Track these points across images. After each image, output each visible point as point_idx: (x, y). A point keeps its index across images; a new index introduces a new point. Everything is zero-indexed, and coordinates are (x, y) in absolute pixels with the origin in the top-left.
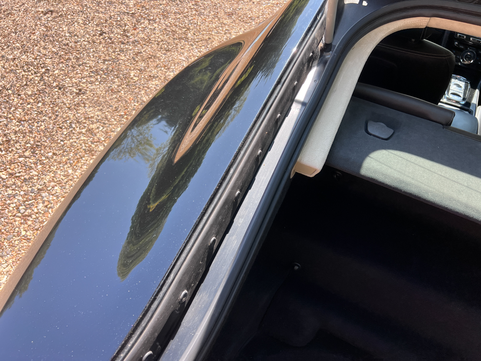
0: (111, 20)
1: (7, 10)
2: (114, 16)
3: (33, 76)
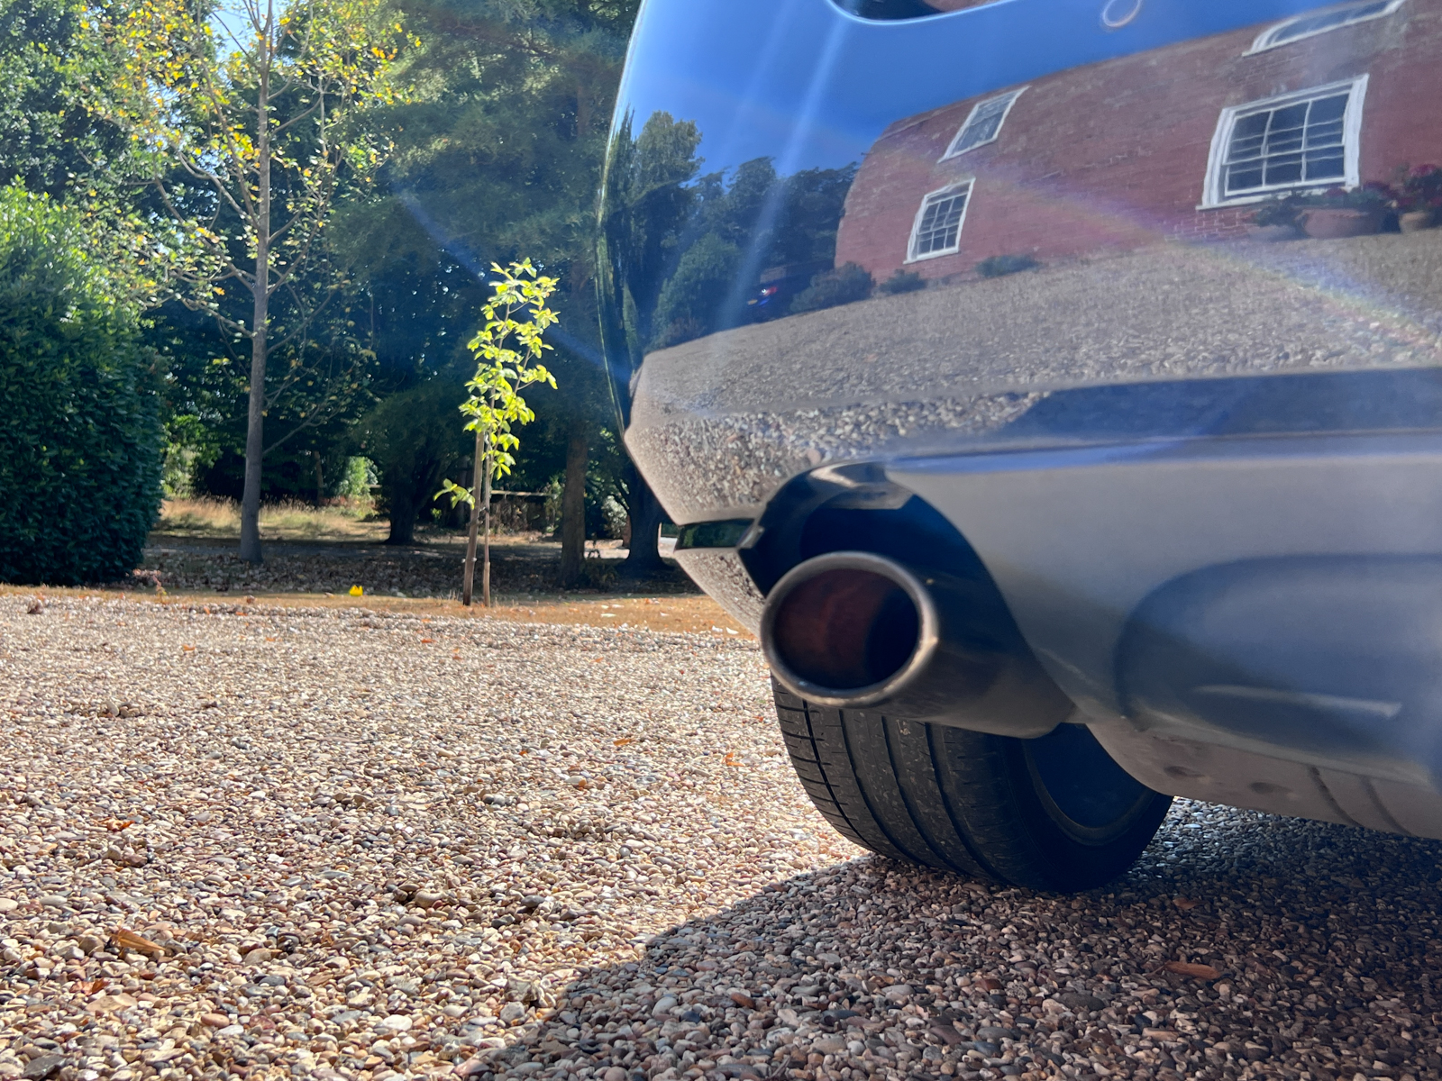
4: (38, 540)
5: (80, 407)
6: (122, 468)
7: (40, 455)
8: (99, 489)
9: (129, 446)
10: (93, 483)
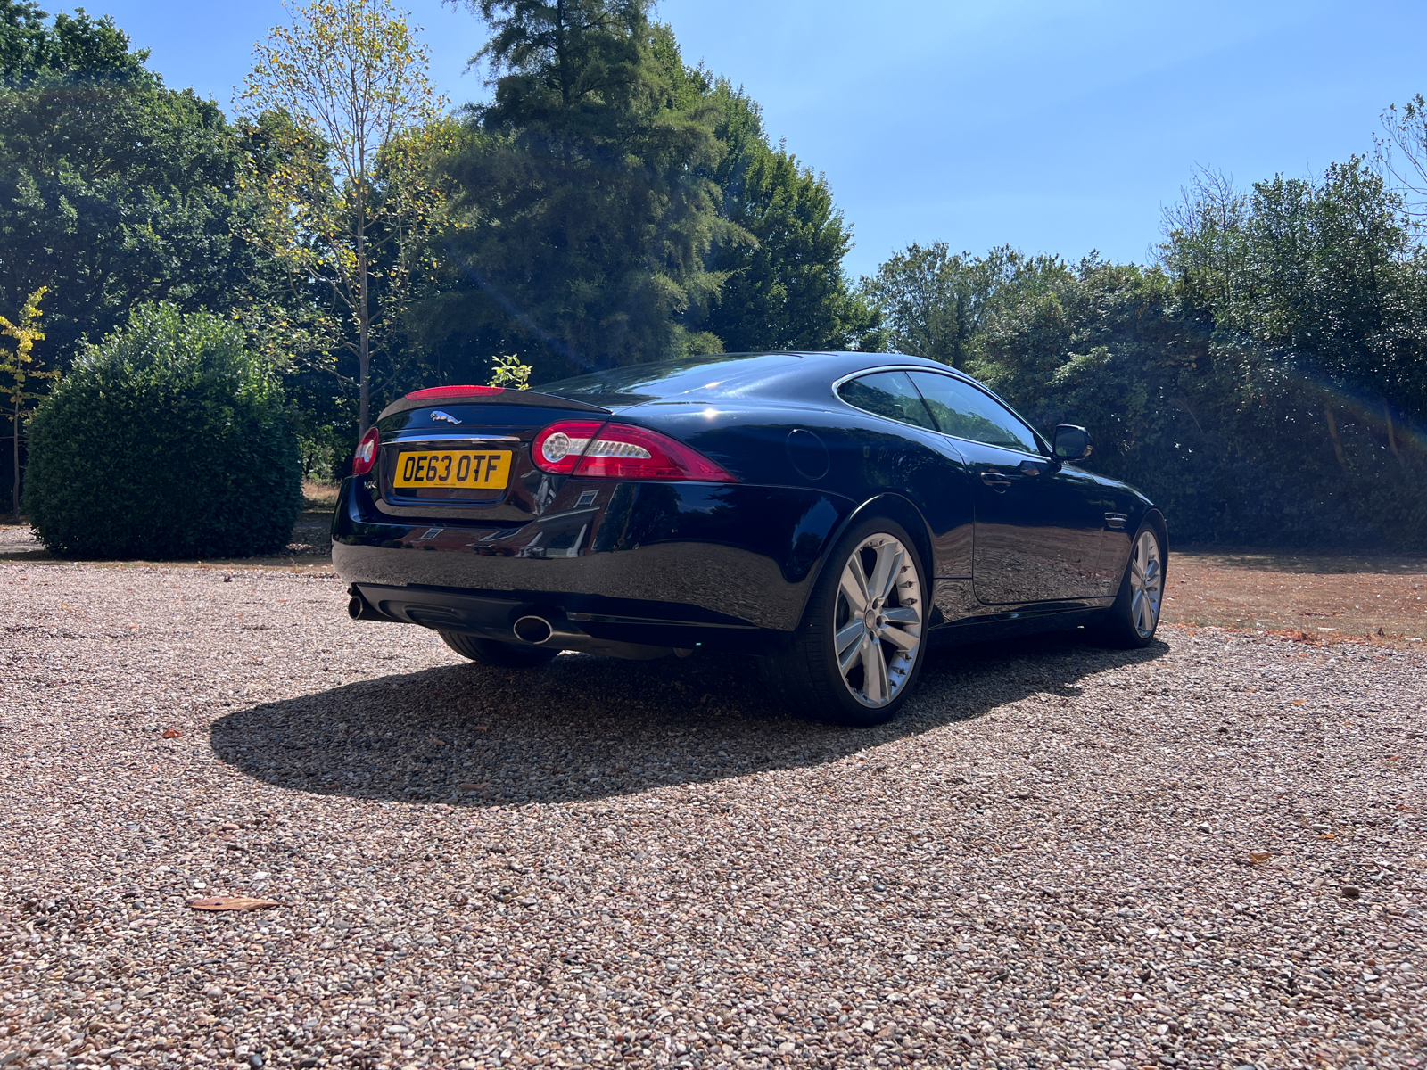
4: (227, 530)
5: (249, 447)
6: (276, 483)
7: (226, 479)
8: (263, 497)
9: (280, 469)
10: (258, 493)
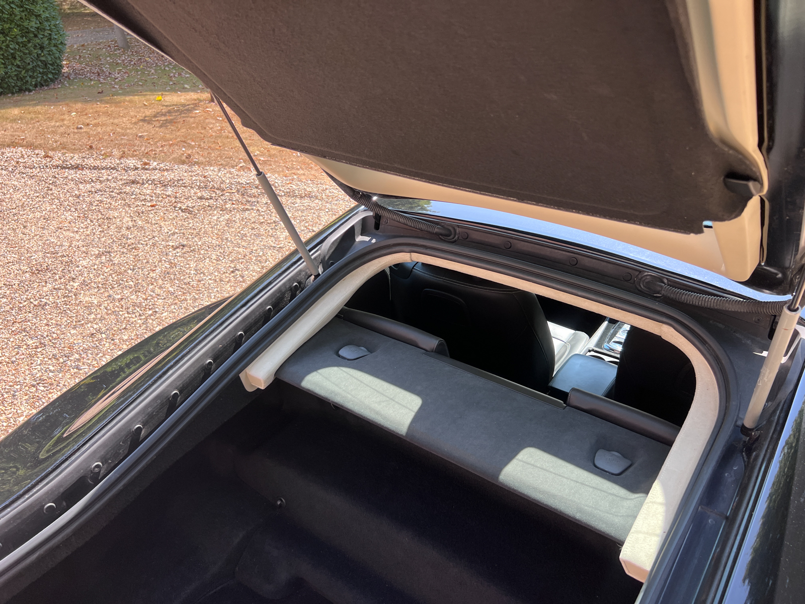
0: (250, 256)
1: (132, 244)
2: (256, 250)
3: (136, 319)
6: (38, 29)
8: (29, 41)
10: (25, 39)
